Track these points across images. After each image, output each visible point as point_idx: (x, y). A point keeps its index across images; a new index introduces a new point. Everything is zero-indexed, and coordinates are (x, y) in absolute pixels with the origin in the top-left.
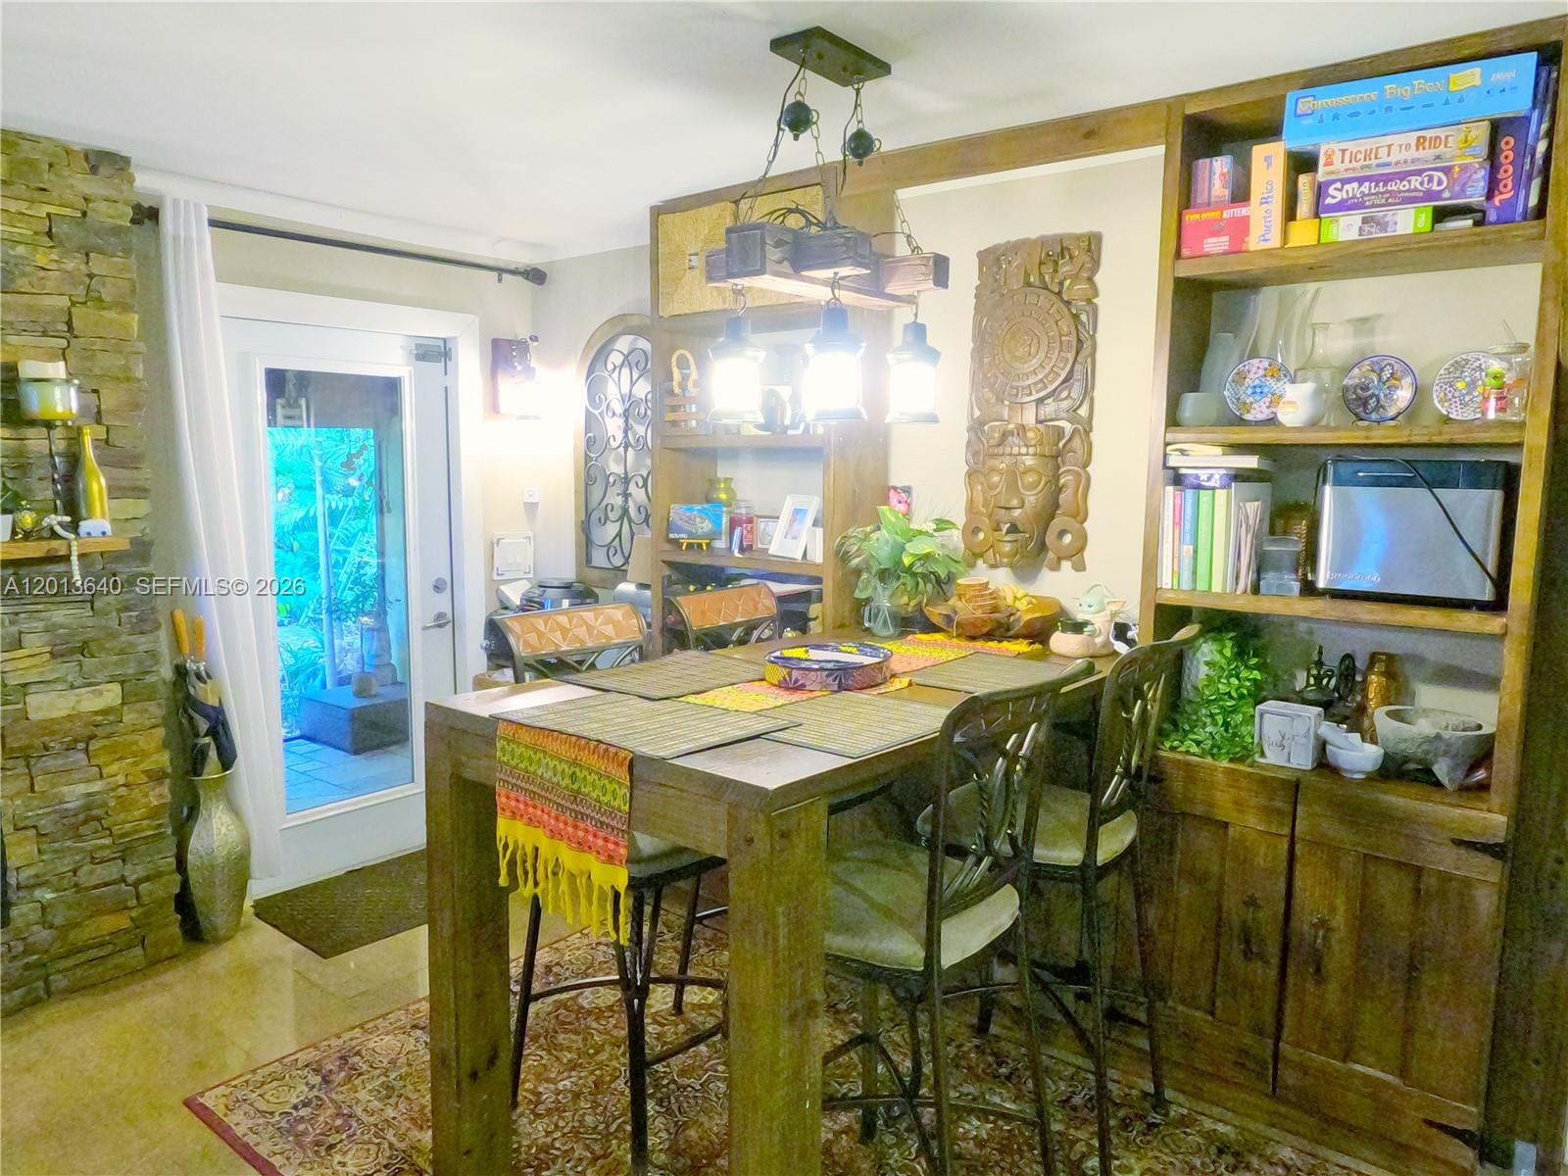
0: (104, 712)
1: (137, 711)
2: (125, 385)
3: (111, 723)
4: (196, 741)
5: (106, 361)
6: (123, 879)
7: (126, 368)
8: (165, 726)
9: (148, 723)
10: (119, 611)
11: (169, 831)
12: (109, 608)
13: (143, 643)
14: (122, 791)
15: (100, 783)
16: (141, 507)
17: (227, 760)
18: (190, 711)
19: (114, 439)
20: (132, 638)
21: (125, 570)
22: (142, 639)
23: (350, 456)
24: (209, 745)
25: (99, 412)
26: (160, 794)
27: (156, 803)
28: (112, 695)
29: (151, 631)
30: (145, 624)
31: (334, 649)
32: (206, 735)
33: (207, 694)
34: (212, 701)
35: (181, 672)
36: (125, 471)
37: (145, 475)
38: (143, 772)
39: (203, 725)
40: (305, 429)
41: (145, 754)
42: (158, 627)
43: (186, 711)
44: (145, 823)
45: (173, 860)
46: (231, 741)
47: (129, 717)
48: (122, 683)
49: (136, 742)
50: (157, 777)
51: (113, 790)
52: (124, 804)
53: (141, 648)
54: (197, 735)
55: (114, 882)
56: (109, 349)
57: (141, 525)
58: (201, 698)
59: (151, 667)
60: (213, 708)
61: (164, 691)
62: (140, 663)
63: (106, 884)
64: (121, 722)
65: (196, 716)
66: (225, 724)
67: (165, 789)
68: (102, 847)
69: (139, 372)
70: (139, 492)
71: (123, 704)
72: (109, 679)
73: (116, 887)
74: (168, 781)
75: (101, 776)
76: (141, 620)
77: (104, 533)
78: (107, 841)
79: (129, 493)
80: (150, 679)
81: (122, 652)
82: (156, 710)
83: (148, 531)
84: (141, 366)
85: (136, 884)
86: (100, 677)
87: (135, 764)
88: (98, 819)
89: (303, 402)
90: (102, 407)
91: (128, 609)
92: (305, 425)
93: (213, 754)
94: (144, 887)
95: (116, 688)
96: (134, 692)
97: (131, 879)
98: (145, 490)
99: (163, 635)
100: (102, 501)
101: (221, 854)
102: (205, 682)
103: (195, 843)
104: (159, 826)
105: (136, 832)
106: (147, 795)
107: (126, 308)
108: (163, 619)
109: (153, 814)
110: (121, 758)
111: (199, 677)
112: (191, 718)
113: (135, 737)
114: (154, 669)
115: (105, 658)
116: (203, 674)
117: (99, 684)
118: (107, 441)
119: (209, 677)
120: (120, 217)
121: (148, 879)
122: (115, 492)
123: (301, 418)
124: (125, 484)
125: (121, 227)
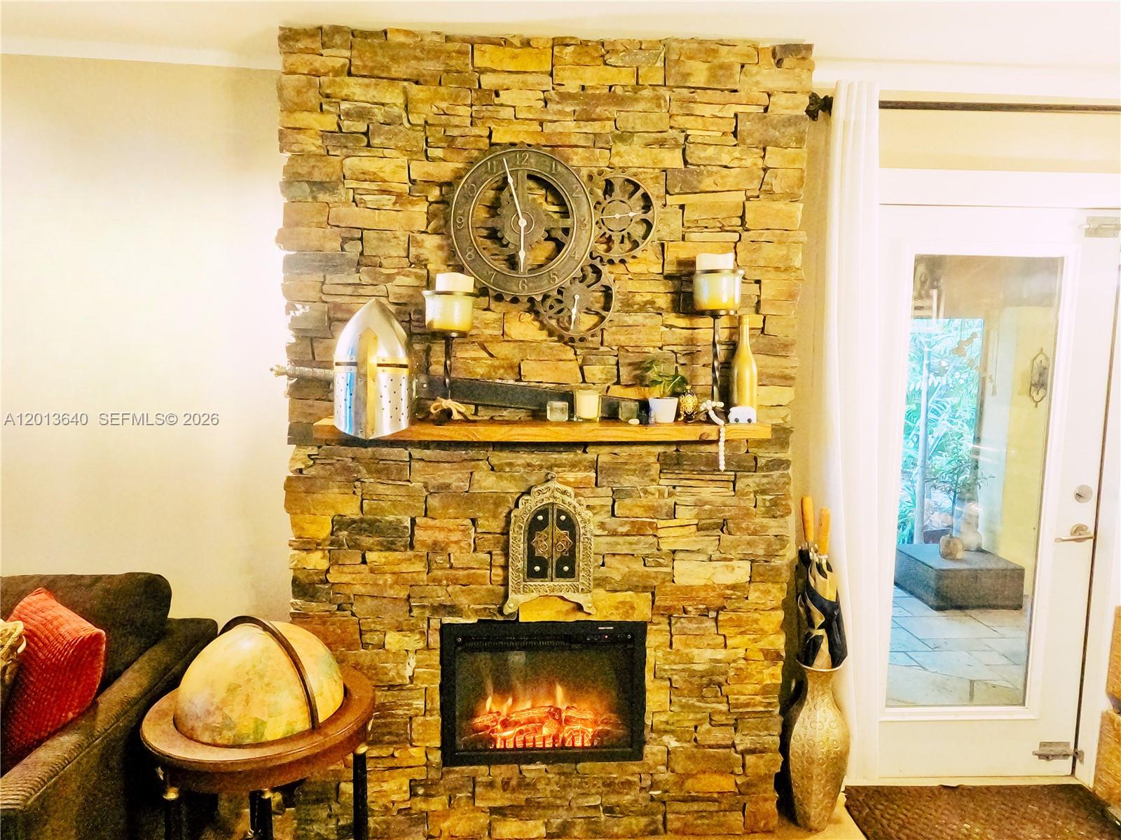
0: (734, 587)
1: (762, 592)
2: (784, 276)
3: (739, 598)
4: (812, 631)
5: (770, 252)
6: (734, 745)
7: (787, 258)
8: (784, 609)
9: (770, 605)
10: (756, 493)
11: (777, 710)
12: (747, 489)
13: (774, 526)
14: (742, 663)
15: (723, 651)
16: (785, 395)
17: (837, 656)
18: (808, 601)
19: (768, 329)
20: (765, 521)
21: (765, 455)
22: (772, 522)
23: (961, 344)
24: (822, 637)
25: (759, 302)
26: (773, 675)
27: (768, 682)
28: (742, 572)
29: (782, 516)
30: (776, 509)
31: (923, 507)
32: (820, 628)
33: (825, 588)
34: (829, 596)
35: (804, 557)
36: (776, 359)
37: (791, 364)
38: (761, 650)
39: (819, 619)
40: (934, 319)
41: (763, 633)
42: (789, 513)
43: (804, 600)
44: (758, 698)
45: (777, 739)
46: (843, 638)
47: (753, 596)
48: (752, 561)
49: (756, 621)
50: (771, 656)
51: (734, 661)
52: (741, 676)
53: (773, 532)
54: (811, 624)
55: (727, 747)
56: (774, 239)
57: (782, 412)
58: (820, 591)
59: (777, 550)
60: (831, 602)
61: (786, 575)
62: (769, 545)
63: (719, 747)
64: (747, 598)
65: (813, 607)
66: (839, 620)
67: (778, 669)
68: (720, 712)
69: (797, 262)
70: (786, 379)
71: (750, 582)
72: (742, 556)
73: (728, 750)
74: (781, 663)
75: (725, 646)
76: (775, 503)
77: (749, 421)
78: (724, 707)
79: (776, 381)
80: (776, 562)
81: (755, 533)
82: (778, 593)
83: (789, 419)
84: (800, 255)
85: (743, 753)
86: (733, 554)
87: (755, 641)
88: (720, 685)
89: (934, 293)
90: (763, 297)
91: (764, 492)
92: (935, 314)
93: (825, 646)
94: (750, 759)
95: (747, 565)
96: (760, 572)
97: (740, 748)
98: (792, 378)
99: (792, 520)
100: (752, 387)
101: (820, 752)
102: (825, 577)
103: (798, 729)
104: (770, 704)
105: (747, 705)
106: (761, 672)
107: (794, 199)
108: (793, 505)
109: (765, 691)
110: (742, 633)
111: (819, 567)
112: (808, 611)
113: (756, 616)
114: (781, 553)
115: (738, 536)
116: (825, 567)
117: (731, 560)
118: (763, 329)
119: (829, 568)
120: (797, 107)
121: (752, 751)
122: (765, 379)
123: (930, 308)
124: (771, 371)
125: (797, 117)
